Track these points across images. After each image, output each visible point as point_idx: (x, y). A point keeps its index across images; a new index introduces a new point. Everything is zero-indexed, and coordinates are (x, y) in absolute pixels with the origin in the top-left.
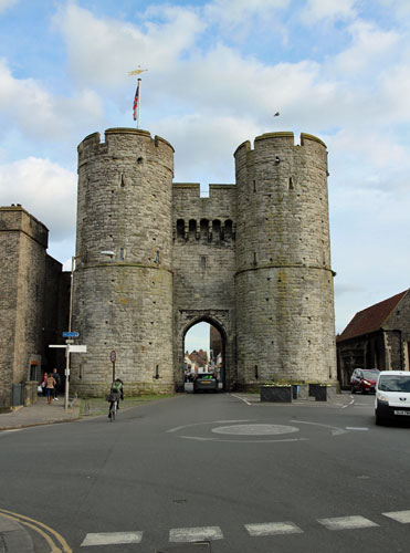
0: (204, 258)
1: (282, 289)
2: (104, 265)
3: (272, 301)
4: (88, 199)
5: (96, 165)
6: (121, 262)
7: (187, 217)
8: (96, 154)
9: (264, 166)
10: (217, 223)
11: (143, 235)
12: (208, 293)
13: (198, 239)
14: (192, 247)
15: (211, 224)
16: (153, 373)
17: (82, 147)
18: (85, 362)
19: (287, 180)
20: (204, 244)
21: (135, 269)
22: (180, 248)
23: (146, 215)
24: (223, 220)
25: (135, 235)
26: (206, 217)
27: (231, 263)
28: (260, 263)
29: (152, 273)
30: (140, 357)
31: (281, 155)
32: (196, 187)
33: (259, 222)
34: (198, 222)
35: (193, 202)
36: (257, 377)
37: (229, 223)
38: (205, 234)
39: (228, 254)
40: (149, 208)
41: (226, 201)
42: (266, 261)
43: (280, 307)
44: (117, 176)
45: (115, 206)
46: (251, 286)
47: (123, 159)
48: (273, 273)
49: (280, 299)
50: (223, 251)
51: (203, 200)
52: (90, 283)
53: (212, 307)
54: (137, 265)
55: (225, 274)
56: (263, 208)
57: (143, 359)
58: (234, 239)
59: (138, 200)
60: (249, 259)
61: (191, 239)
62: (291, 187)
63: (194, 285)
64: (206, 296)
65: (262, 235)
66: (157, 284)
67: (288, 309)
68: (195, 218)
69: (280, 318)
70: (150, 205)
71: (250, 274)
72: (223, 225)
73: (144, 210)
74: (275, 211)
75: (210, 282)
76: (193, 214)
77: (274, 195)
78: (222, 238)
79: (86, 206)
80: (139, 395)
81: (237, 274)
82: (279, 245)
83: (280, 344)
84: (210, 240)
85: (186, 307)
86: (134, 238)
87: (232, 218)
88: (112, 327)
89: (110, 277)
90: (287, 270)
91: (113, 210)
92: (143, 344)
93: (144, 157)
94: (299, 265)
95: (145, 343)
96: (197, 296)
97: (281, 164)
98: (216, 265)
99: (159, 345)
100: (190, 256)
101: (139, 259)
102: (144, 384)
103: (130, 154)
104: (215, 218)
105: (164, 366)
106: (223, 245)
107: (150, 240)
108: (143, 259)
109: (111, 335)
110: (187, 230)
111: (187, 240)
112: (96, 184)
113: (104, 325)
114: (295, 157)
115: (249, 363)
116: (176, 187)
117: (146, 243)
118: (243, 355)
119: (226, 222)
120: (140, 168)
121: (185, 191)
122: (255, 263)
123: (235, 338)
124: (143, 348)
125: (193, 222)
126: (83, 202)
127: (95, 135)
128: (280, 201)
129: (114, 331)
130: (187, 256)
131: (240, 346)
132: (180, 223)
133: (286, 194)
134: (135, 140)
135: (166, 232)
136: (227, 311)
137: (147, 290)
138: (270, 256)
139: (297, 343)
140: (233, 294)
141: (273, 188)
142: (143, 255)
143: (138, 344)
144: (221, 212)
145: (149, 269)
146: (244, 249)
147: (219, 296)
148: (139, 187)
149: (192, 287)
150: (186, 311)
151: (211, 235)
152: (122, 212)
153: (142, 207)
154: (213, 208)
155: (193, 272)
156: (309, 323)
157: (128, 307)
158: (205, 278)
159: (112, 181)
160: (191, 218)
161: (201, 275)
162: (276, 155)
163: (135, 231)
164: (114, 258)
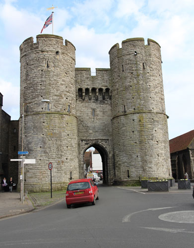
0: (94, 110)
1: (142, 126)
2: (38, 113)
3: (136, 132)
4: (27, 75)
5: (32, 55)
6: (48, 111)
7: (84, 87)
8: (31, 50)
9: (128, 57)
10: (101, 90)
11: (60, 96)
12: (97, 129)
13: (90, 99)
14: (87, 104)
15: (97, 90)
16: (69, 176)
17: (22, 47)
18: (28, 171)
19: (141, 64)
20: (93, 102)
21: (57, 116)
22: (80, 104)
23: (62, 84)
24: (104, 88)
25: (56, 95)
26: (95, 87)
27: (109, 113)
28: (128, 112)
29: (67, 118)
30: (61, 167)
31: (138, 50)
32: (88, 70)
33: (127, 88)
34: (90, 89)
35: (87, 78)
36: (129, 176)
37: (107, 90)
38: (94, 97)
39: (107, 107)
40: (63, 81)
41: (106, 77)
42: (132, 110)
43: (141, 136)
44: (44, 62)
45: (43, 79)
46: (123, 124)
47: (47, 52)
48: (136, 117)
49: (140, 132)
50: (104, 106)
51: (93, 77)
52: (30, 124)
53: (99, 138)
54: (58, 113)
55: (107, 119)
56: (128, 80)
57: (63, 168)
58: (111, 99)
59: (57, 76)
60: (121, 109)
61: (86, 99)
62: (144, 68)
63: (89, 125)
64: (97, 132)
65: (128, 95)
66: (69, 124)
67: (146, 137)
68: (89, 87)
69: (141, 142)
70: (64, 79)
71: (122, 118)
72: (104, 91)
73: (60, 82)
74: (135, 82)
75: (98, 123)
76: (88, 85)
77: (135, 73)
78: (104, 99)
79: (26, 79)
80: (61, 190)
81: (113, 118)
82: (139, 100)
83: (142, 157)
84: (97, 100)
85: (85, 138)
86: (56, 97)
87: (109, 87)
88: (44, 150)
89: (42, 121)
90: (144, 115)
91: (42, 81)
92: (62, 159)
93: (60, 51)
94: (150, 112)
95: (64, 159)
96: (91, 131)
97: (138, 55)
98: (101, 114)
99: (71, 160)
100: (86, 109)
101: (59, 110)
102: (64, 183)
103: (51, 49)
104: (100, 87)
105: (75, 172)
106: (104, 102)
107: (65, 99)
108: (61, 109)
109: (44, 154)
110: (84, 94)
111: (84, 100)
112: (32, 67)
113: (39, 149)
114: (145, 51)
115: (123, 169)
116: (77, 70)
117: (62, 100)
118: (119, 164)
119: (106, 89)
120: (58, 57)
121: (82, 72)
122: (125, 112)
123: (114, 155)
124: (63, 162)
125: (87, 90)
126: (24, 78)
127: (31, 39)
128: (138, 76)
129: (45, 152)
130: (84, 109)
131: (117, 159)
132: (80, 90)
133: (141, 72)
134: (54, 41)
135: (73, 95)
136: (108, 140)
137: (64, 128)
138: (134, 107)
139: (151, 156)
140: (111, 130)
141: (134, 69)
142: (61, 107)
143: (59, 159)
144: (103, 83)
145: (64, 116)
146: (118, 104)
147: (103, 131)
148: (57, 68)
149: (88, 127)
150: (85, 140)
151: (98, 97)
152: (48, 83)
153: (59, 80)
154: (99, 81)
155: (88, 118)
156: (157, 145)
157: (53, 138)
158: (95, 121)
159: (42, 64)
160: (86, 87)
161: (93, 120)
162: (135, 50)
163: (56, 93)
164: (44, 109)
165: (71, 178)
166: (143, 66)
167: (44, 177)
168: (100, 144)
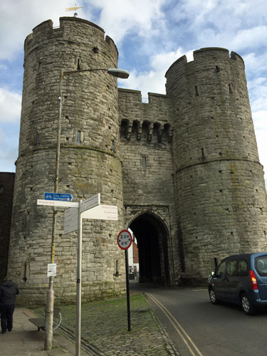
0: (145, 157)
1: (236, 181)
3: (226, 192)
4: (39, 80)
5: (50, 48)
6: (79, 145)
7: (132, 118)
8: (48, 39)
9: (205, 74)
10: (157, 125)
11: (99, 120)
12: (150, 189)
13: (138, 140)
14: (134, 147)
15: (152, 126)
16: (113, 270)
18: (33, 260)
19: (227, 85)
20: (144, 145)
21: (94, 153)
22: (123, 147)
23: (103, 103)
24: (162, 123)
25: (92, 119)
26: (148, 119)
28: (209, 157)
29: (110, 161)
30: (101, 251)
32: (137, 93)
33: (205, 121)
34: (141, 123)
35: (137, 105)
37: (167, 126)
38: (145, 137)
39: (165, 155)
40: (104, 97)
41: (165, 107)
42: (216, 155)
43: (235, 198)
44: (73, 60)
45: (71, 88)
46: (201, 179)
47: (79, 44)
48: (224, 166)
49: (234, 190)
50: (161, 152)
51: (145, 104)
52: (42, 166)
53: (154, 203)
54: (96, 149)
55: (165, 173)
56: (207, 108)
57: (104, 253)
58: (170, 142)
59: (95, 86)
60: (196, 155)
61: (132, 140)
62: (231, 92)
63: (137, 181)
64: (150, 192)
65: (208, 131)
66: (114, 172)
67: (243, 200)
68: (138, 119)
69: (236, 208)
70: (105, 94)
71: (200, 168)
72: (162, 128)
73: (100, 98)
74: (219, 111)
75: (151, 179)
76: (137, 116)
77: (217, 97)
78: (160, 141)
79: (37, 88)
81: (179, 171)
82: (227, 140)
83: (241, 235)
84: (149, 141)
85: (131, 203)
86: (92, 122)
87: (170, 123)
89: (67, 160)
90: (237, 163)
91: (68, 91)
92: (103, 236)
93: (99, 48)
94: (246, 159)
95: (105, 234)
96: (140, 192)
97: (221, 72)
98: (155, 164)
100: (133, 154)
101: (97, 144)
102: (106, 283)
103: (86, 41)
104: (156, 121)
105: (122, 261)
106: (160, 147)
107: (107, 127)
108: (101, 144)
110: (130, 130)
111: (129, 140)
112: (49, 66)
114: (231, 68)
115: (205, 255)
116: (121, 91)
117: (103, 129)
118: (196, 248)
119: (164, 126)
120: (96, 57)
121: (128, 95)
122: (203, 158)
124: (104, 241)
125: (136, 123)
127: (49, 22)
128: (223, 102)
130: (129, 155)
131: (188, 239)
132: (124, 123)
133: (227, 97)
134: (90, 30)
136: (167, 207)
137: (106, 176)
138: (219, 151)
139: (256, 233)
140: (172, 191)
141: (215, 91)
142: (100, 141)
143: (98, 235)
144: (161, 116)
145: (107, 156)
146: (188, 146)
147: (160, 192)
148: (96, 75)
149: (135, 184)
150: (130, 206)
151: (151, 138)
152: (78, 95)
153: (98, 94)
154: (154, 112)
155: (135, 169)
156: (262, 214)
157: (87, 193)
158: (147, 175)
159: (68, 63)
160: (135, 119)
161: (143, 172)
162: (216, 64)
163: (93, 116)
164: (70, 140)
165: (117, 274)
166: (230, 88)
167: (66, 272)
168: (156, 213)
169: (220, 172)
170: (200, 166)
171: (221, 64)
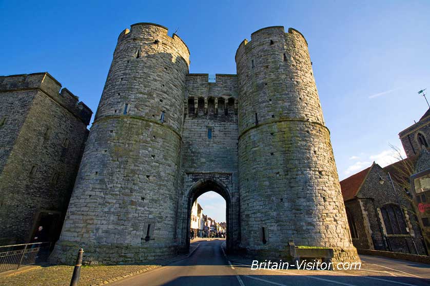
0: (210, 130)
2: (107, 118)
3: (277, 154)
7: (197, 95)
9: (261, 48)
10: (221, 101)
11: (150, 95)
12: (213, 158)
13: (206, 114)
14: (200, 121)
15: (216, 101)
16: (142, 234)
19: (281, 55)
20: (210, 119)
22: (190, 122)
23: (155, 80)
24: (226, 97)
25: (142, 93)
26: (212, 95)
28: (262, 121)
29: (155, 128)
32: (205, 76)
33: (259, 88)
34: (206, 99)
35: (203, 85)
37: (231, 101)
38: (212, 110)
39: (232, 127)
40: (159, 76)
41: (230, 84)
42: (269, 118)
43: (287, 160)
44: (135, 51)
45: (127, 71)
46: (254, 143)
47: (141, 40)
48: (276, 128)
49: (285, 153)
50: (228, 124)
51: (210, 84)
53: (216, 170)
54: (140, 118)
55: (230, 143)
56: (262, 76)
58: (236, 114)
59: (150, 68)
61: (199, 114)
62: (285, 59)
63: (201, 151)
64: (212, 161)
65: (262, 97)
66: (158, 139)
68: (203, 96)
69: (288, 172)
70: (160, 74)
71: (252, 132)
72: (226, 101)
73: (154, 76)
74: (273, 77)
75: (215, 148)
76: (202, 93)
77: (271, 65)
78: (226, 114)
82: (280, 102)
83: (292, 202)
84: (216, 116)
85: (192, 170)
86: (141, 95)
87: (235, 97)
88: (101, 177)
89: (110, 128)
91: (125, 74)
92: (133, 198)
93: (160, 41)
94: (303, 120)
95: (136, 197)
96: (203, 160)
97: (275, 44)
98: (221, 134)
99: (153, 201)
100: (198, 127)
101: (143, 114)
102: (127, 247)
103: (148, 37)
104: (220, 95)
106: (227, 119)
107: (157, 100)
108: (147, 114)
109: (98, 186)
110: (196, 106)
111: (196, 115)
113: (93, 176)
115: (254, 225)
117: (152, 101)
119: (229, 99)
120: (155, 47)
121: (196, 77)
122: (257, 122)
123: (239, 200)
124: (133, 203)
125: (201, 99)
128: (277, 69)
129: (102, 181)
132: (191, 101)
133: (282, 64)
134: (153, 28)
136: (231, 174)
137: (146, 142)
139: (311, 200)
140: (236, 158)
141: (270, 60)
142: (147, 111)
143: (126, 198)
144: (225, 91)
145: (151, 124)
146: (245, 114)
147: (223, 160)
148: (152, 59)
149: (199, 153)
150: (192, 173)
151: (217, 111)
152: (132, 76)
153: (152, 74)
154: (219, 89)
155: (200, 140)
156: (320, 178)
157: (121, 157)
158: (211, 145)
159: (130, 54)
160: (200, 96)
161: (207, 143)
162: (271, 39)
163: (142, 91)
164: (118, 111)
165: (148, 238)
166: (285, 57)
168: (218, 180)
169: (272, 134)
170: (253, 130)
171: (275, 38)
